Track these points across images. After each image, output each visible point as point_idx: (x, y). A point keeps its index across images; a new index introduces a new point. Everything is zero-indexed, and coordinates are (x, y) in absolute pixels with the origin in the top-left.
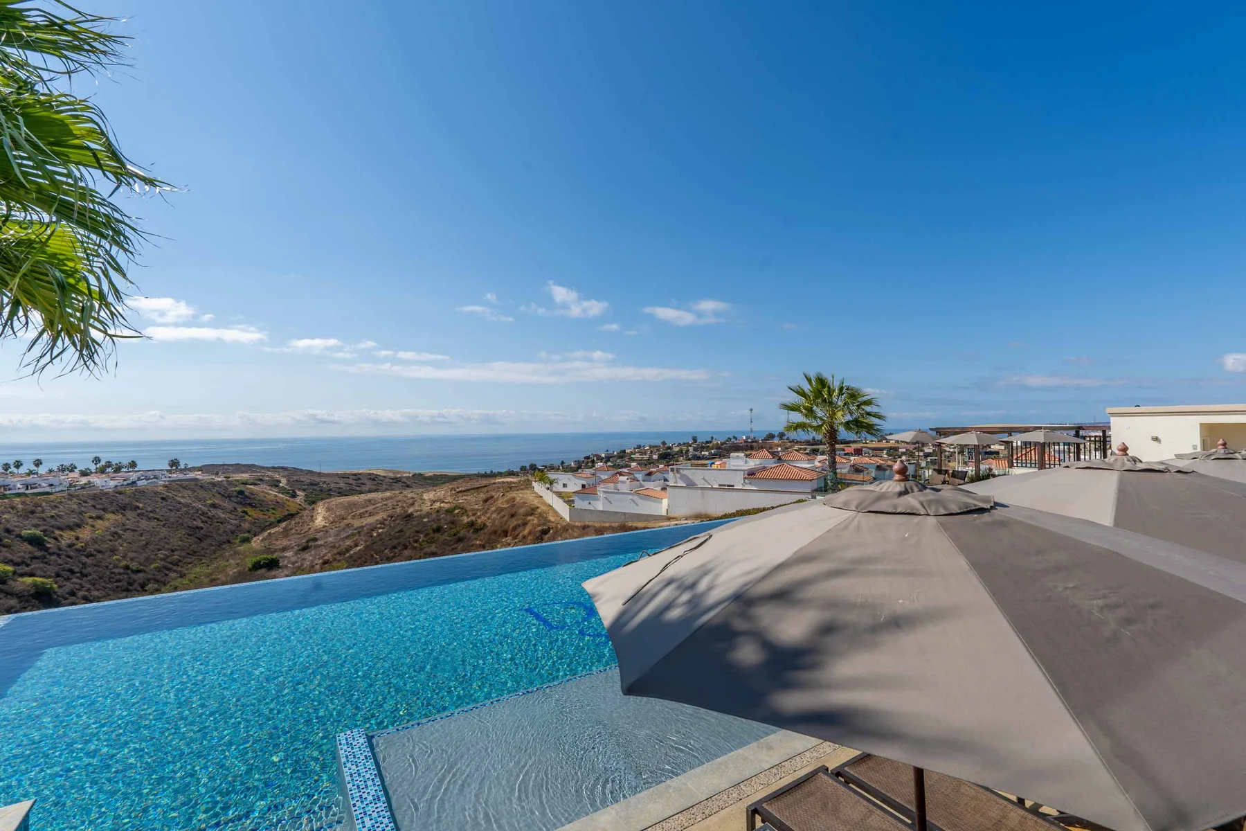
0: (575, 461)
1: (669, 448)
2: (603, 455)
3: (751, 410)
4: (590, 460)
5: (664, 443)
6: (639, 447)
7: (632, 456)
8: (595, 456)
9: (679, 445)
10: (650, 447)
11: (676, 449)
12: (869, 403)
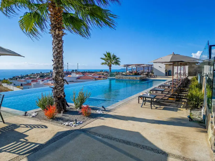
0: (9, 78)
1: (43, 74)
2: (20, 76)
3: (68, 63)
4: (15, 78)
5: (41, 72)
6: (33, 74)
7: (31, 76)
8: (17, 76)
9: (46, 73)
10: (37, 73)
11: (46, 74)
12: (118, 58)
